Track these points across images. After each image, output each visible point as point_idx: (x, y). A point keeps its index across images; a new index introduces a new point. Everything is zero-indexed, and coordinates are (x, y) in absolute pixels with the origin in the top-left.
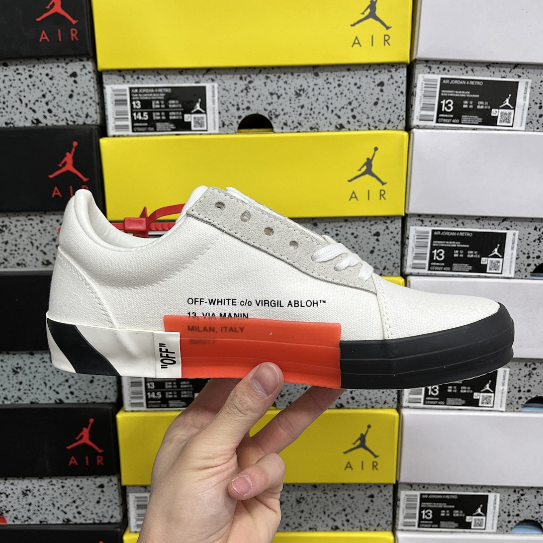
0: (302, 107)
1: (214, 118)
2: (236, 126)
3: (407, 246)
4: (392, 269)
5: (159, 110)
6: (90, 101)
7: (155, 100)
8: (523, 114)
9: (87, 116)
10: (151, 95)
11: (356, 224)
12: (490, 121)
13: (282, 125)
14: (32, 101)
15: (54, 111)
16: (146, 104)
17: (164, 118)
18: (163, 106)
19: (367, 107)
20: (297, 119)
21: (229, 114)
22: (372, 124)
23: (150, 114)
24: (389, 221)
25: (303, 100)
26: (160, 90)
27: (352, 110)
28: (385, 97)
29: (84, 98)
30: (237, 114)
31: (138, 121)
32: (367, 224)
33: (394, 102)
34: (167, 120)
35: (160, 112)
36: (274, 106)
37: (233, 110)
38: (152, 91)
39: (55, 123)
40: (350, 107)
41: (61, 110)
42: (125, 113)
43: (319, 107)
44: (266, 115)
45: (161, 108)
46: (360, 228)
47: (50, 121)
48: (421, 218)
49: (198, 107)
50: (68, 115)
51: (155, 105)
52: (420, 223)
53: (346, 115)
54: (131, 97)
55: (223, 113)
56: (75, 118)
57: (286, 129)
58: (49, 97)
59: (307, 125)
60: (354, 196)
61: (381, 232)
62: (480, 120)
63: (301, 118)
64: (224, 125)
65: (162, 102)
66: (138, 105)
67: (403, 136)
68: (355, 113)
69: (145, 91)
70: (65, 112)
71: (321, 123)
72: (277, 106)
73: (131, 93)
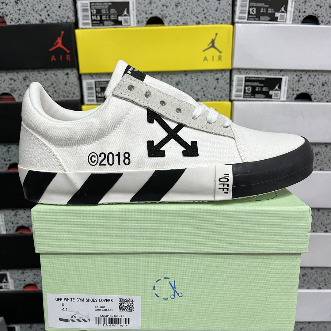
0: (179, 12)
1: (134, 18)
2: (145, 23)
3: (233, 85)
4: (225, 97)
5: (105, 14)
6: (69, 10)
7: (103, 9)
8: (291, 15)
9: (68, 18)
10: (101, 6)
11: (207, 74)
12: (274, 19)
13: (168, 22)
14: (40, 10)
15: (51, 15)
16: (99, 11)
17: (108, 19)
18: (107, 12)
19: (212, 12)
20: (176, 19)
21: (142, 16)
22: (215, 21)
23: (101, 17)
24: (223, 72)
25: (179, 9)
26: (106, 4)
27: (204, 14)
28: (221, 7)
29: (66, 8)
30: (146, 16)
31: (95, 20)
32: (212, 74)
33: (226, 9)
34: (110, 20)
35: (106, 15)
36: (165, 12)
37: (143, 14)
38: (101, 4)
39: (52, 22)
40: (203, 12)
41: (54, 15)
42: (88, 16)
43: (187, 12)
44: (160, 16)
45: (106, 13)
46: (209, 76)
47: (49, 21)
48: (239, 70)
49: (125, 12)
50: (58, 17)
51: (103, 12)
52: (239, 73)
53: (201, 16)
54: (91, 7)
55: (139, 16)
56: (62, 19)
57: (171, 24)
58: (48, 8)
59: (182, 22)
60: (205, 59)
61: (220, 78)
62: (269, 19)
63: (178, 19)
64: (139, 22)
65: (107, 10)
66: (94, 12)
67: (230, 27)
68: (206, 15)
69: (98, 4)
70: (56, 16)
71: (189, 20)
72: (166, 12)
73: (91, 5)
